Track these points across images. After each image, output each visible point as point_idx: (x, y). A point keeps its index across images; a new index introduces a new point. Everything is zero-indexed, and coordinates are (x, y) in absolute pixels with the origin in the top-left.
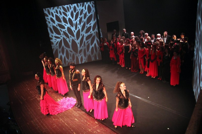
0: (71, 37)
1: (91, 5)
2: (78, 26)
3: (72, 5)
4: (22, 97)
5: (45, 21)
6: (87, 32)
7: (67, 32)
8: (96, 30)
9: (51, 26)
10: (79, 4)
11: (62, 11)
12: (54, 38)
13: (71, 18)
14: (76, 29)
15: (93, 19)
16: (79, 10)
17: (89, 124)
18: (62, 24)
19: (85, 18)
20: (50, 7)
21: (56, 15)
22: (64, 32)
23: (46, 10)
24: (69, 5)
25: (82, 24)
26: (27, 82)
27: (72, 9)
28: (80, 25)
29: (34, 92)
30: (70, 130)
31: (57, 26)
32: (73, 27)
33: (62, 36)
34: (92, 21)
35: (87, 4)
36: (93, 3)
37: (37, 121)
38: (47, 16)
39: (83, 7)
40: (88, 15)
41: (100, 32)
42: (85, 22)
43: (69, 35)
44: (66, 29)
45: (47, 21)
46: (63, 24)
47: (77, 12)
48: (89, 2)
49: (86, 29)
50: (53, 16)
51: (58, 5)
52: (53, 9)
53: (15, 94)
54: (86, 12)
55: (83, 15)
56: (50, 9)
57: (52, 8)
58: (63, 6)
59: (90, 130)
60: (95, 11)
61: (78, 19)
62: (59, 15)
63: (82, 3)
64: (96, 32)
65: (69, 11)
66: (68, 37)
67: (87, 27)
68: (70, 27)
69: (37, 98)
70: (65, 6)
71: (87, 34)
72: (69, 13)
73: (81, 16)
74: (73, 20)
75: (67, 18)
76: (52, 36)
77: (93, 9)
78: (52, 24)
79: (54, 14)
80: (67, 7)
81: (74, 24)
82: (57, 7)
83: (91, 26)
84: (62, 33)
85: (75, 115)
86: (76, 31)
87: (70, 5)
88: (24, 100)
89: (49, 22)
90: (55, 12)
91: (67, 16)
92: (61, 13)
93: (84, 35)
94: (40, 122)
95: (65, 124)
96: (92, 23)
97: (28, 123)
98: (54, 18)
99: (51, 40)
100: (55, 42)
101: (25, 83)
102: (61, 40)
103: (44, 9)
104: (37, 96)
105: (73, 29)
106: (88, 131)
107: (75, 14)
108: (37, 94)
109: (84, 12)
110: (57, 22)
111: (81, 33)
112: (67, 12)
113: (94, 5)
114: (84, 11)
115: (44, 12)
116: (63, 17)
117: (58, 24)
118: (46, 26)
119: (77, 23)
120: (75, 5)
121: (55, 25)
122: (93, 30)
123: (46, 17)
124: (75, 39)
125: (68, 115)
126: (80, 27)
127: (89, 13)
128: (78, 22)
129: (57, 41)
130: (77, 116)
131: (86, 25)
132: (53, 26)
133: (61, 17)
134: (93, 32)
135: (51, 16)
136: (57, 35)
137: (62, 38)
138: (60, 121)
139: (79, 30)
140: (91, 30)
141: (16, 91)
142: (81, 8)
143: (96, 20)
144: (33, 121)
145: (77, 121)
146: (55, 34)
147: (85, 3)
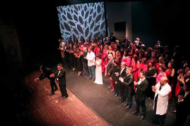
0: (80, 34)
1: (100, 6)
2: (87, 24)
3: (83, 5)
4: (32, 86)
5: (58, 18)
6: (95, 30)
7: (77, 29)
8: (104, 29)
9: (62, 22)
10: (90, 4)
11: (74, 9)
12: (64, 34)
13: (81, 16)
14: (85, 27)
15: (102, 18)
16: (89, 10)
17: (89, 118)
18: (72, 22)
19: (94, 17)
20: (63, 5)
21: (68, 13)
22: (74, 29)
23: (59, 8)
24: (80, 4)
25: (91, 22)
26: (38, 73)
27: (83, 8)
28: (89, 23)
29: (43, 82)
30: (72, 121)
31: (68, 23)
32: (82, 24)
33: (72, 33)
34: (100, 20)
35: (97, 4)
36: (102, 3)
37: (43, 110)
38: (60, 13)
39: (93, 6)
40: (98, 14)
41: (108, 30)
42: (94, 20)
43: (79, 32)
44: (76, 26)
45: (59, 18)
46: (74, 21)
47: (87, 11)
48: (100, 2)
49: (94, 27)
50: (65, 13)
51: (70, 4)
52: (66, 7)
53: (26, 83)
54: (96, 12)
55: (92, 15)
56: (63, 7)
57: (64, 6)
58: (75, 5)
59: (89, 124)
60: (104, 11)
61: (88, 18)
62: (70, 13)
63: (92, 3)
64: (104, 31)
65: (80, 10)
66: (78, 34)
67: (95, 25)
68: (80, 24)
69: (45, 88)
70: (77, 6)
71: (95, 32)
72: (80, 12)
73: (91, 15)
74: (83, 18)
75: (78, 16)
76: (63, 32)
77: (102, 9)
78: (64, 21)
79: (66, 12)
80: (79, 6)
81: (84, 22)
82: (69, 6)
83: (99, 25)
84: (72, 30)
85: (77, 107)
86: (85, 29)
87: (82, 4)
88: (33, 89)
89: (61, 19)
90: (67, 10)
91: (78, 15)
92: (72, 12)
93: (93, 33)
94: (45, 111)
95: (68, 115)
96: (101, 22)
97: (35, 111)
98: (66, 16)
99: (62, 36)
100: (65, 37)
101: (36, 74)
102: (71, 36)
103: (57, 7)
104: (45, 87)
105: (83, 26)
106: (88, 125)
107: (85, 13)
108: (45, 85)
109: (94, 12)
110: (68, 20)
111: (90, 31)
112: (78, 10)
113: (103, 6)
114: (94, 10)
115: (58, 10)
116: (74, 15)
117: (69, 21)
118: (58, 22)
119: (86, 21)
120: (86, 4)
121: (66, 22)
122: (101, 29)
123: (59, 15)
124: (84, 36)
125: (71, 107)
126: (89, 25)
127: (98, 13)
128: (88, 21)
129: (67, 37)
130: (79, 109)
131: (95, 24)
132: (65, 23)
133: (72, 15)
134: (101, 31)
135: (63, 14)
136: (68, 32)
137: (72, 34)
138: (63, 112)
139: (88, 28)
140: (100, 29)
141: (27, 80)
142: (91, 7)
143: (104, 20)
144: (39, 110)
145: (79, 113)
146: (65, 31)
147: (96, 3)
